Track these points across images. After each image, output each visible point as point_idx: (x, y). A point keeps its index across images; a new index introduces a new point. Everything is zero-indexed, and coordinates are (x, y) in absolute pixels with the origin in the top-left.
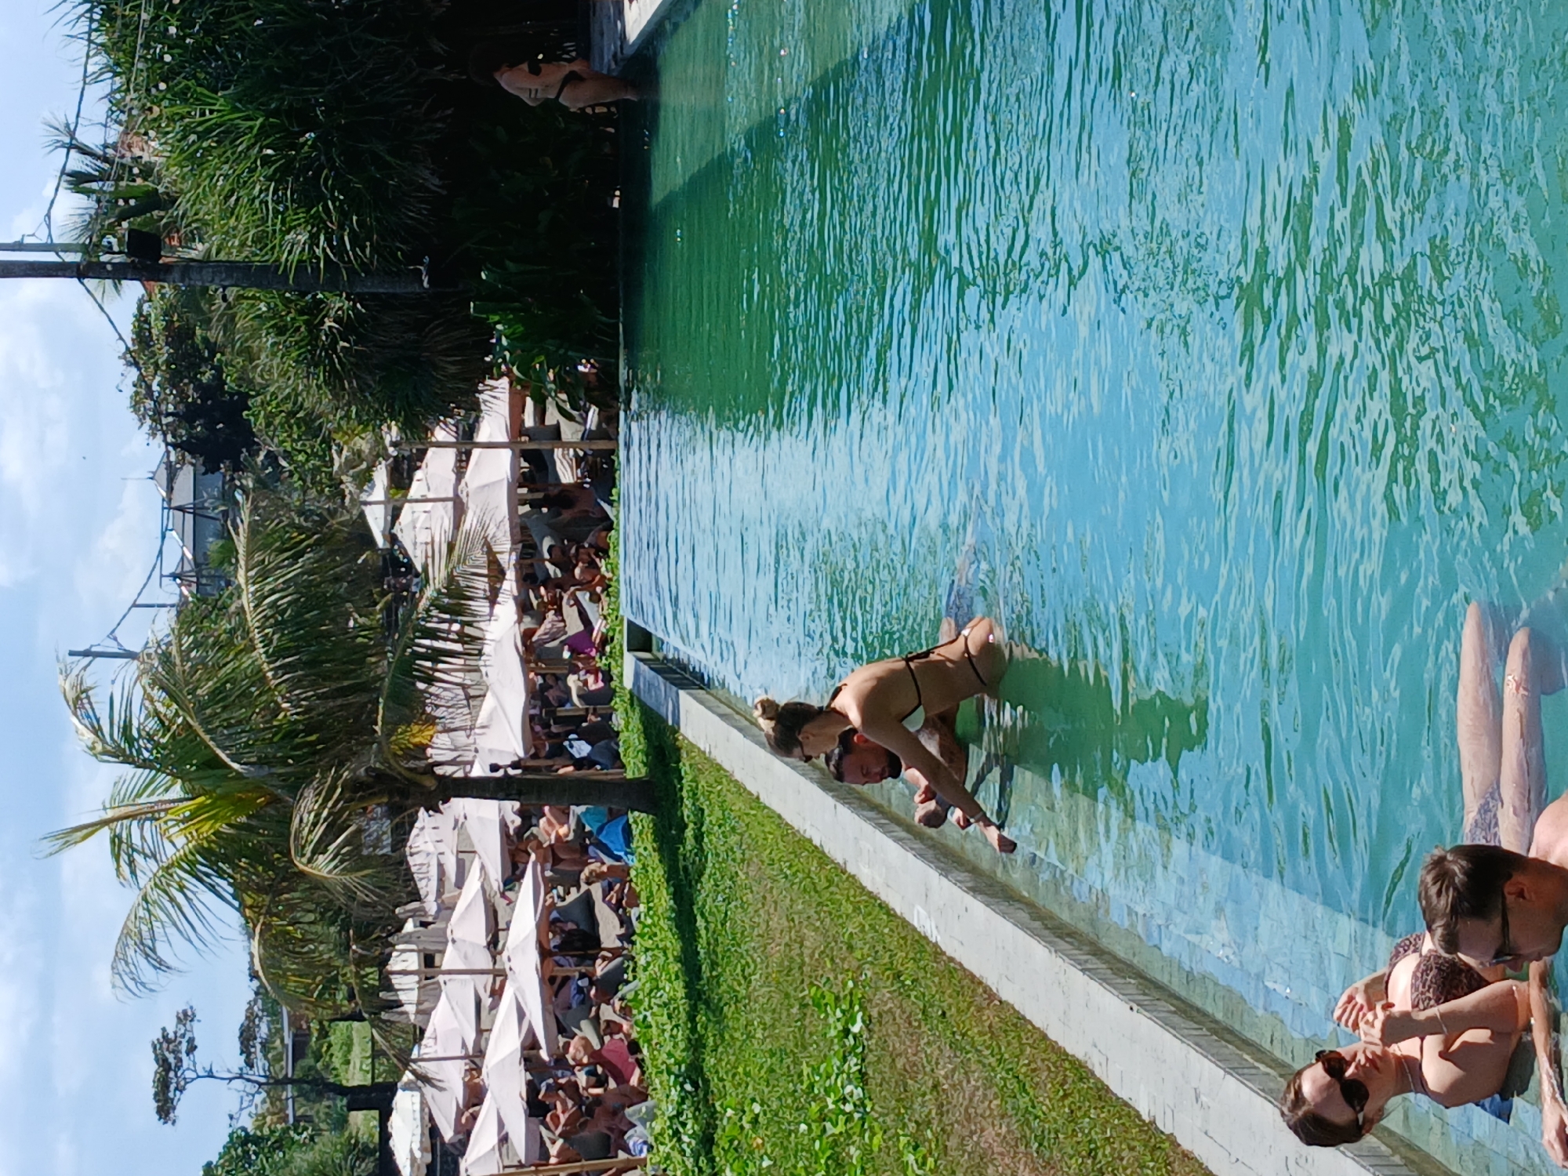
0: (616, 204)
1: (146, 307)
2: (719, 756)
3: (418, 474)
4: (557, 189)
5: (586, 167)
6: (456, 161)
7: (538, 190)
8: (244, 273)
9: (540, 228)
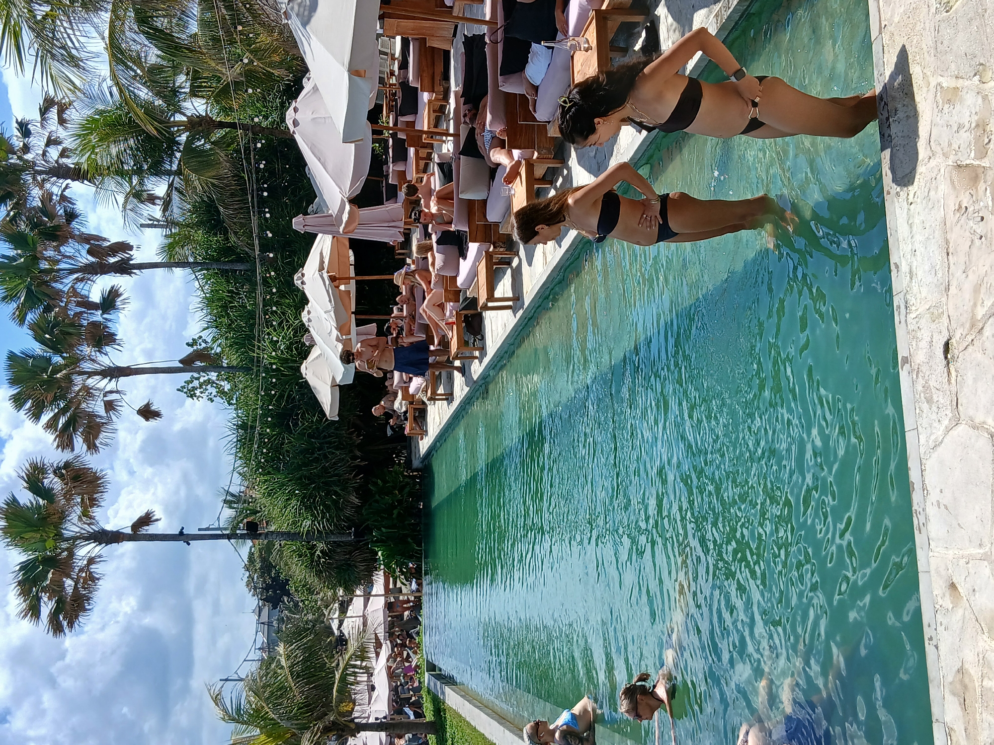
0: (421, 507)
1: (253, 549)
2: (461, 712)
3: (350, 608)
4: (400, 502)
5: (410, 494)
6: (364, 493)
7: (393, 502)
8: (288, 536)
9: (394, 516)
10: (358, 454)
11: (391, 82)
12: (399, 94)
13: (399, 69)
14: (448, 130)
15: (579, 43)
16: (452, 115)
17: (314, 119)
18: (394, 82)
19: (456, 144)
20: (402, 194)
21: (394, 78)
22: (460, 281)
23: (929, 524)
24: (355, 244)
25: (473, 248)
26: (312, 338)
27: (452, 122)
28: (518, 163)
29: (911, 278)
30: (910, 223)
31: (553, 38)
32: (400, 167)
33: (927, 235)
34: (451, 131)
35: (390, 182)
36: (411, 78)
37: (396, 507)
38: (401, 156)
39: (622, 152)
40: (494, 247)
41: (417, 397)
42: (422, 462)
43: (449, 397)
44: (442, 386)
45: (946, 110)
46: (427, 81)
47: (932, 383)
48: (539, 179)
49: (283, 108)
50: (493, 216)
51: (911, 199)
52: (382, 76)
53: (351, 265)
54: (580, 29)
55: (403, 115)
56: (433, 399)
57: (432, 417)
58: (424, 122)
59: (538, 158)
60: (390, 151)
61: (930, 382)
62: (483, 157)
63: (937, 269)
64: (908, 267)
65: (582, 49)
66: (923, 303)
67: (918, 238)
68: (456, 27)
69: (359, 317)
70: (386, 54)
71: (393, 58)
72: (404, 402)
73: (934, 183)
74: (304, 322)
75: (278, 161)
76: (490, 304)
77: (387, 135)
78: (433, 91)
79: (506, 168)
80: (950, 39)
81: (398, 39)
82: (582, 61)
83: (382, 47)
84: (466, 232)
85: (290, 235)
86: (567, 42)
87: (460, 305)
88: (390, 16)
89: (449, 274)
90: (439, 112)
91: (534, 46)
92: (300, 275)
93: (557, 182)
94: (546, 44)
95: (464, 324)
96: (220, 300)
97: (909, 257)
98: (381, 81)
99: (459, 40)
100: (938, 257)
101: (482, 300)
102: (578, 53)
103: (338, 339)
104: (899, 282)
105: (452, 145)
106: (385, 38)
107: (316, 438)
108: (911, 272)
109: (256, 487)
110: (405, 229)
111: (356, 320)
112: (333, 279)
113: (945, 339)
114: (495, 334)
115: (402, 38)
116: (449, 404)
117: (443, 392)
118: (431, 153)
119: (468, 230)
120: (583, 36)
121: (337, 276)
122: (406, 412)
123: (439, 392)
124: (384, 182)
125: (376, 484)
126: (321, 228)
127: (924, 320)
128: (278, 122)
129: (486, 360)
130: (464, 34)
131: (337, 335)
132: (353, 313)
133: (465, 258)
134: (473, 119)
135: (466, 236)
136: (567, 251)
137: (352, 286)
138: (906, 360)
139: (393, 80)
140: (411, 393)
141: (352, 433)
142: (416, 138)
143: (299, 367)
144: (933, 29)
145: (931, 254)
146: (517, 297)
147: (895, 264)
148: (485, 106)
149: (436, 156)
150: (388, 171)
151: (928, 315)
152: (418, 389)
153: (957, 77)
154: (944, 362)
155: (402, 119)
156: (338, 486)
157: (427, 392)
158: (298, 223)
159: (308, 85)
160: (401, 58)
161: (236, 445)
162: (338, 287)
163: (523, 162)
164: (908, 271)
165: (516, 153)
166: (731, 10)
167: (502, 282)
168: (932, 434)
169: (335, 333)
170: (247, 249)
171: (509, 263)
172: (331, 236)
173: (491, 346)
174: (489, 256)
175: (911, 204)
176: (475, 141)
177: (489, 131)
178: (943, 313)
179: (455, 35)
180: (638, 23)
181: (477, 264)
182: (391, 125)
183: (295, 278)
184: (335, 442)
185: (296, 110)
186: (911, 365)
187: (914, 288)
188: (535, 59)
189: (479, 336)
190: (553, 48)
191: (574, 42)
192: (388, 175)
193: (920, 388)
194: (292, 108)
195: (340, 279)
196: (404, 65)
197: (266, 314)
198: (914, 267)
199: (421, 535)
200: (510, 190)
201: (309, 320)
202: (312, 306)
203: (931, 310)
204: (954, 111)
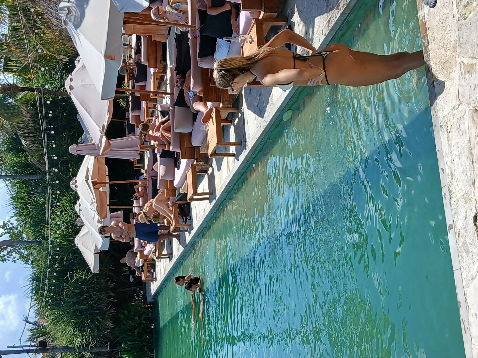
0: (153, 327)
4: (139, 324)
5: (146, 319)
6: (116, 320)
7: (135, 325)
8: (66, 349)
9: (136, 334)
10: (112, 294)
11: (130, 62)
12: (135, 69)
13: (135, 54)
14: (166, 90)
15: (246, 39)
16: (168, 82)
17: (83, 85)
18: (132, 62)
19: (172, 99)
20: (138, 130)
21: (132, 59)
22: (176, 183)
23: (471, 328)
24: (109, 162)
25: (184, 162)
26: (82, 221)
27: (168, 86)
28: (211, 110)
29: (452, 177)
30: (449, 144)
31: (230, 35)
32: (136, 114)
33: (460, 151)
34: (169, 91)
35: (130, 123)
36: (142, 60)
37: (136, 328)
38: (137, 106)
39: (274, 103)
40: (197, 161)
41: (150, 256)
42: (154, 298)
43: (170, 256)
44: (165, 249)
45: (467, 77)
46: (152, 61)
47: (468, 241)
48: (224, 120)
49: (62, 78)
50: (195, 143)
51: (449, 130)
52: (125, 58)
53: (107, 175)
54: (247, 30)
55: (137, 82)
56: (159, 257)
57: (159, 269)
58: (151, 86)
59: (222, 107)
60: (130, 103)
61: (466, 240)
62: (189, 107)
63: (467, 171)
64: (450, 170)
65: (248, 42)
66: (460, 192)
67: (454, 153)
68: (170, 28)
69: (112, 207)
70: (127, 45)
71: (131, 47)
72: (141, 260)
73: (462, 120)
74: (77, 211)
75: (59, 111)
76: (195, 197)
77: (128, 94)
78: (157, 67)
79: (203, 113)
80: (468, 35)
81: (134, 36)
82: (248, 49)
83: (124, 41)
84: (179, 153)
85: (67, 157)
86: (239, 38)
87: (177, 198)
88: (129, 22)
89: (169, 179)
90: (160, 80)
91: (219, 40)
92: (74, 181)
93: (234, 121)
94: (226, 39)
95: (179, 210)
96: (22, 198)
97: (450, 164)
98: (124, 61)
99: (173, 36)
100: (467, 164)
101: (190, 194)
102: (245, 44)
103: (99, 222)
104: (444, 179)
105: (169, 100)
106: (126, 35)
107: (85, 285)
108: (451, 173)
109: (46, 318)
110: (141, 151)
111: (110, 209)
112: (94, 184)
113: (474, 214)
114: (198, 216)
115: (137, 36)
116: (170, 260)
117: (166, 253)
118: (156, 105)
119: (180, 151)
120: (248, 35)
121: (98, 182)
122: (142, 267)
123: (163, 253)
124: (126, 122)
125: (123, 314)
126: (87, 152)
127: (461, 202)
128: (59, 87)
129: (193, 232)
130: (175, 33)
131: (98, 219)
132: (108, 205)
133: (178, 168)
134: (182, 84)
135: (179, 155)
136: (242, 163)
137: (107, 188)
138: (451, 227)
139: (131, 61)
140: (145, 254)
141: (108, 281)
142: (146, 97)
143: (73, 240)
144: (457, 30)
145: (463, 162)
146: (212, 193)
147: (442, 169)
148: (190, 76)
149: (159, 107)
150: (129, 116)
151: (464, 199)
152: (150, 252)
153: (472, 58)
154: (474, 227)
155: (137, 84)
156: (99, 316)
157: (155, 253)
158: (73, 149)
159: (78, 66)
160: (136, 47)
161: (32, 292)
162: (98, 189)
163: (214, 110)
164: (450, 172)
165: (209, 104)
166: (336, 19)
167: (202, 183)
168: (469, 272)
169: (97, 217)
170: (39, 166)
171: (206, 172)
172: (93, 157)
173: (196, 223)
174: (194, 167)
175: (449, 132)
176: (184, 96)
177: (192, 91)
178: (472, 197)
179: (169, 34)
180: (281, 26)
181: (186, 172)
182: (130, 88)
183: (71, 183)
184: (97, 287)
185: (71, 80)
186: (455, 230)
187: (454, 183)
188: (220, 49)
189: (188, 218)
190: (230, 41)
191: (243, 38)
192: (129, 118)
193: (461, 244)
194: (69, 79)
195: (99, 183)
196: (138, 52)
197: (52, 207)
198: (453, 171)
199: (153, 345)
200: (206, 127)
201: (80, 210)
202: (82, 201)
203: (465, 196)
204: (472, 78)
